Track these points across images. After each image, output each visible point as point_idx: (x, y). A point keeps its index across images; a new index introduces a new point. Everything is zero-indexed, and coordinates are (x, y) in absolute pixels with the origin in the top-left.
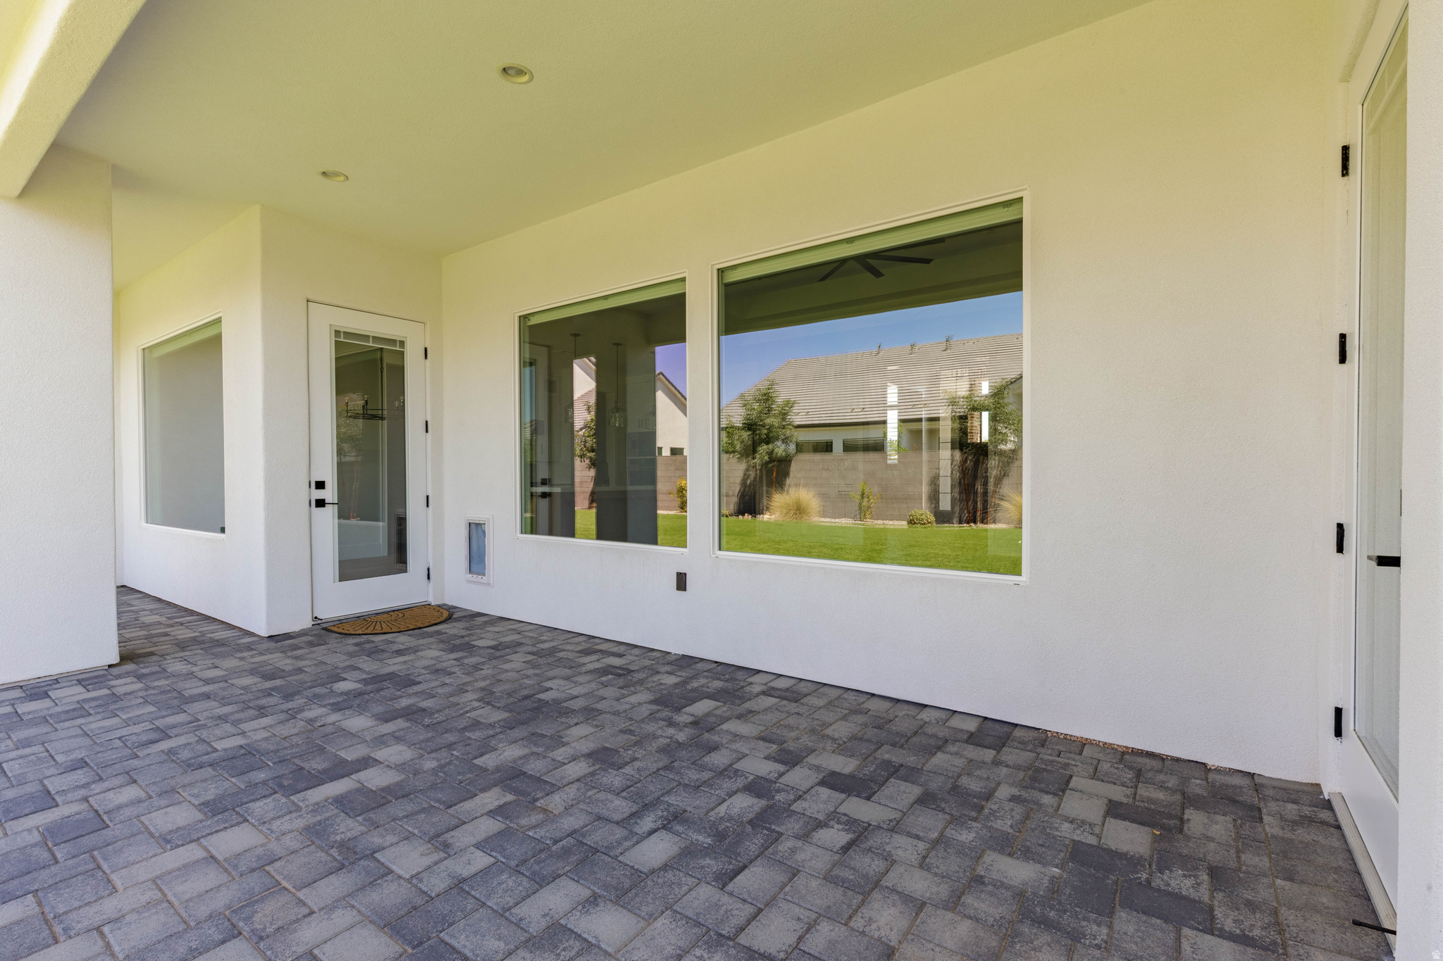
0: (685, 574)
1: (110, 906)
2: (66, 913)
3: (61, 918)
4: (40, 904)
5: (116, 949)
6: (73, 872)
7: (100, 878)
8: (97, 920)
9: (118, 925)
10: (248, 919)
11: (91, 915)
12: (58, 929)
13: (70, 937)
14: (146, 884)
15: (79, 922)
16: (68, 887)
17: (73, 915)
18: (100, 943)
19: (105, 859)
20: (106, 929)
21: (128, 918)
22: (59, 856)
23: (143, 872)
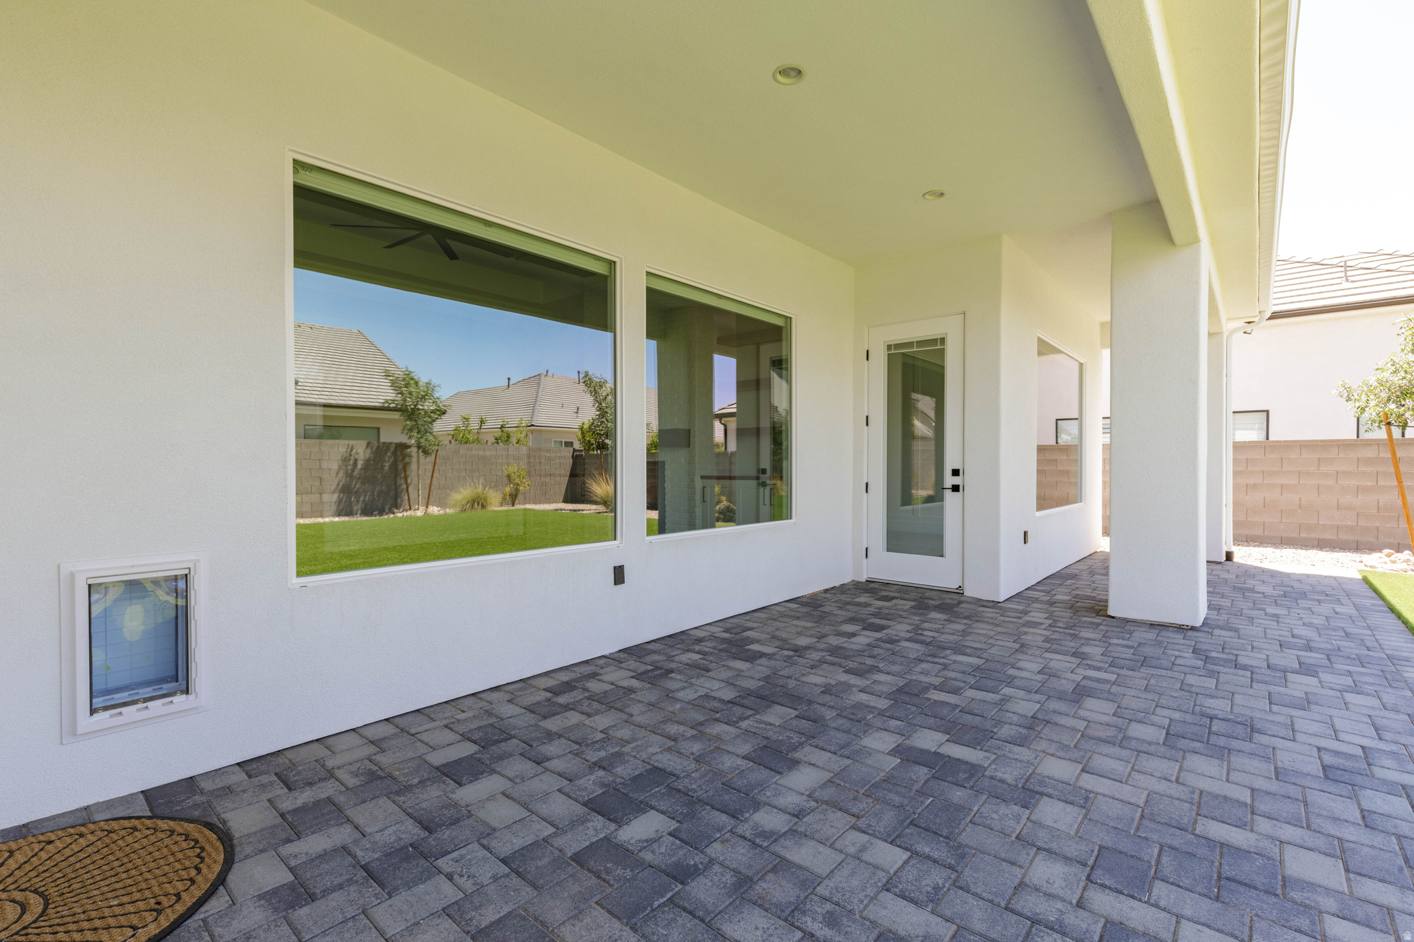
0: (615, 568)
1: (1161, 787)
2: (1186, 802)
3: (1191, 801)
4: (1195, 822)
5: (1177, 768)
6: (1160, 827)
7: (1149, 808)
8: (1174, 785)
9: (1167, 776)
10: (1115, 737)
11: (1175, 790)
12: (1196, 796)
13: (1193, 788)
14: (1132, 784)
15: (1184, 791)
16: (1172, 819)
17: (1183, 797)
18: (1182, 775)
19: (1133, 820)
20: (1174, 779)
21: (1159, 775)
22: (1156, 851)
23: (1125, 792)
